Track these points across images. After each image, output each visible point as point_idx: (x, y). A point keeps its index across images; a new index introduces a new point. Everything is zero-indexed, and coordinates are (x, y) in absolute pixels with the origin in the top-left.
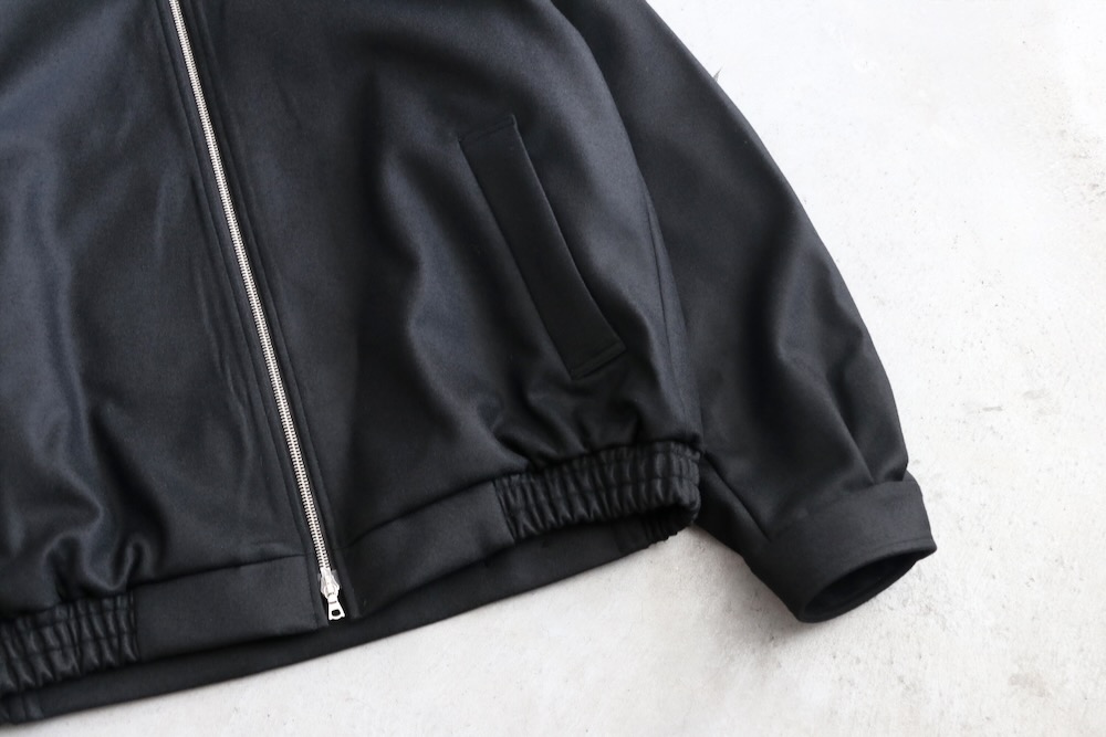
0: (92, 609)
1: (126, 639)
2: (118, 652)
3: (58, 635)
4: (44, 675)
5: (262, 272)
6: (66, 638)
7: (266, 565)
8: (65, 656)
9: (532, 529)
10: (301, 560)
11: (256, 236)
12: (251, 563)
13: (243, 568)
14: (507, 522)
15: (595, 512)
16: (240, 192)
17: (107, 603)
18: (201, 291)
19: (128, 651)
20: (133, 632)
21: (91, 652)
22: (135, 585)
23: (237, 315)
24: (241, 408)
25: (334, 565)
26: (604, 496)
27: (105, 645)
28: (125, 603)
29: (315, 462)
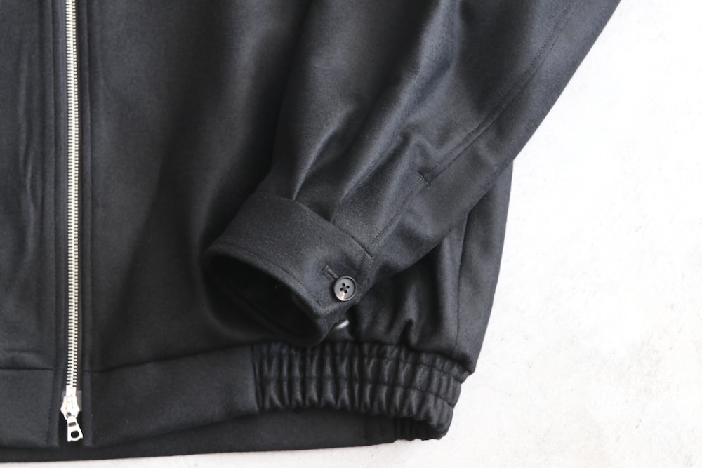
5: (87, 74)
9: (277, 402)
10: (50, 374)
11: (90, 35)
14: (256, 389)
15: (343, 401)
18: (23, 78)
23: (52, 111)
24: (32, 209)
25: (80, 386)
26: (357, 387)
29: (89, 280)
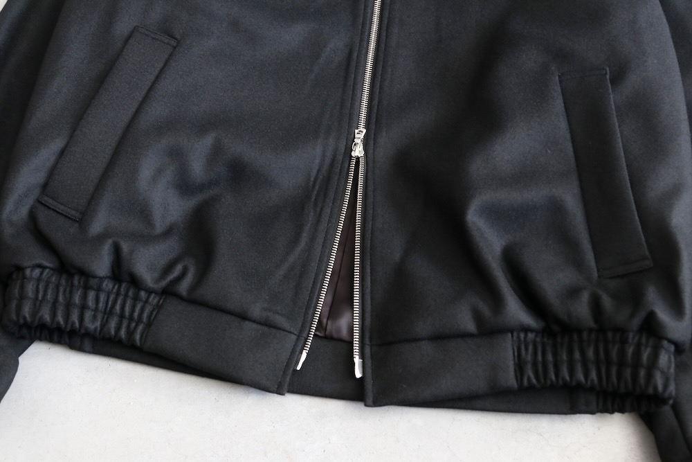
0: (130, 293)
1: (141, 327)
2: (130, 333)
3: (97, 300)
4: (73, 323)
6: (101, 305)
7: (266, 329)
8: (94, 317)
9: (534, 381)
12: (254, 321)
13: (247, 322)
14: (515, 370)
15: (592, 381)
16: (381, 69)
17: (143, 294)
19: (138, 337)
20: (149, 325)
21: (113, 324)
22: (168, 292)
26: (603, 369)
27: (125, 323)
28: (156, 301)
